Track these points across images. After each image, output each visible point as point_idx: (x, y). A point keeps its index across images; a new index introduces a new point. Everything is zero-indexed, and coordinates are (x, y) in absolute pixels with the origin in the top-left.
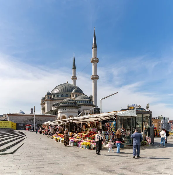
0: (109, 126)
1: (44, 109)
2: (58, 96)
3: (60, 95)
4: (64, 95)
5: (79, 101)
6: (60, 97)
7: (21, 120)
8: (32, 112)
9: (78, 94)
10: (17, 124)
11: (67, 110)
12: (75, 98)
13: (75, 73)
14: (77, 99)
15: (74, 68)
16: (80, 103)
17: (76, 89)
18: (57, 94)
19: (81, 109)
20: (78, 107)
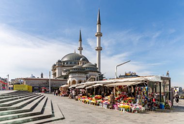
0: (141, 90)
1: (55, 74)
2: (67, 63)
3: (69, 63)
4: (73, 62)
5: (86, 68)
6: (69, 64)
7: (36, 83)
8: (42, 77)
9: (85, 62)
10: (33, 87)
11: (77, 75)
12: (82, 65)
13: (81, 45)
14: (84, 66)
15: (81, 40)
16: (87, 70)
17: (83, 58)
18: (67, 62)
19: (88, 75)
20: (86, 73)
